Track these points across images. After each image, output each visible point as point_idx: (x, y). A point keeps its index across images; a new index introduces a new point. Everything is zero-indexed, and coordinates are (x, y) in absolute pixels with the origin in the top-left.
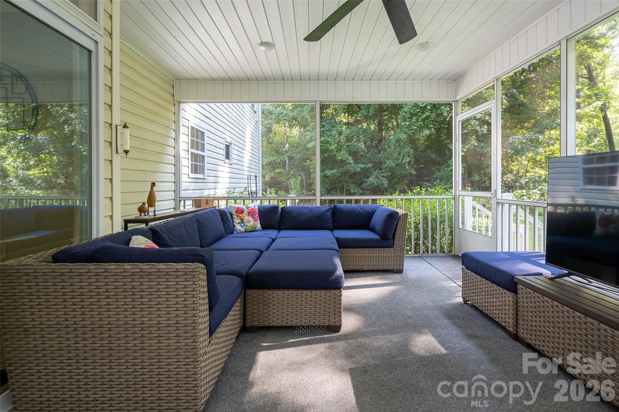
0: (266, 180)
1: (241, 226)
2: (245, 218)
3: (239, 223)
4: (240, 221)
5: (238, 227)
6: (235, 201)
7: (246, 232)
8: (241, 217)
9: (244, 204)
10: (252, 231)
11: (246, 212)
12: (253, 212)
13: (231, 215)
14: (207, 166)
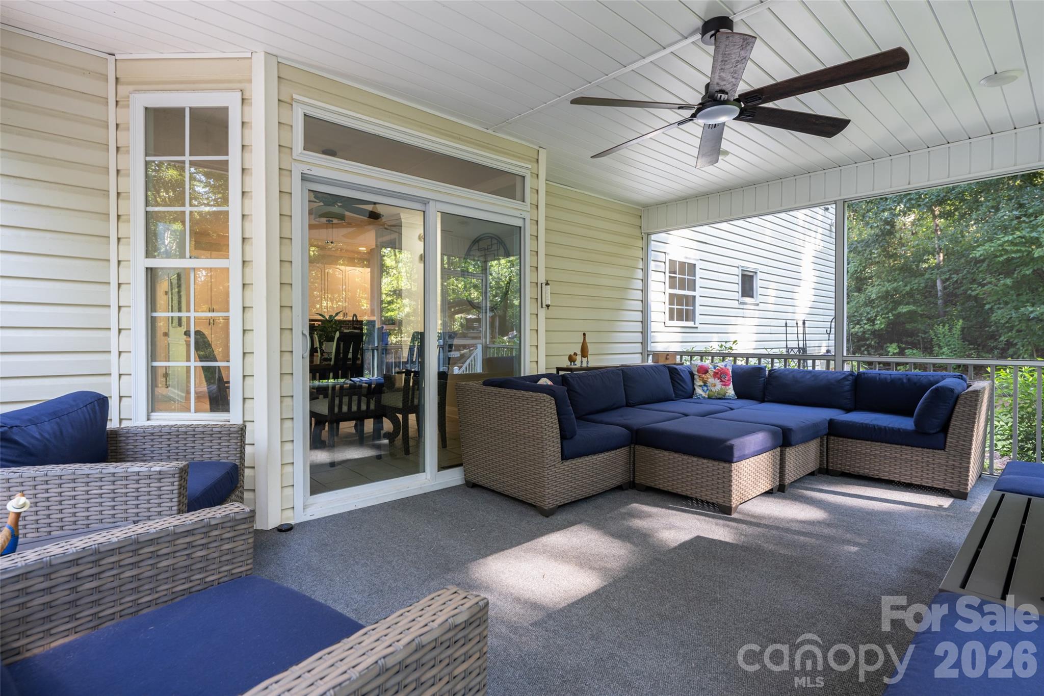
0: (877, 327)
1: (703, 390)
2: (709, 380)
3: (700, 386)
4: (702, 384)
5: (699, 391)
6: (702, 357)
7: (710, 398)
8: (703, 378)
9: (712, 362)
10: (720, 399)
11: (711, 372)
12: (721, 373)
13: (692, 375)
14: (699, 310)
